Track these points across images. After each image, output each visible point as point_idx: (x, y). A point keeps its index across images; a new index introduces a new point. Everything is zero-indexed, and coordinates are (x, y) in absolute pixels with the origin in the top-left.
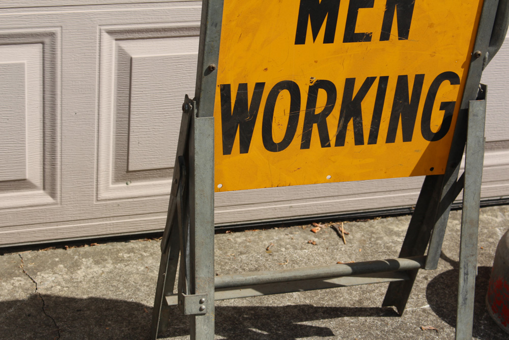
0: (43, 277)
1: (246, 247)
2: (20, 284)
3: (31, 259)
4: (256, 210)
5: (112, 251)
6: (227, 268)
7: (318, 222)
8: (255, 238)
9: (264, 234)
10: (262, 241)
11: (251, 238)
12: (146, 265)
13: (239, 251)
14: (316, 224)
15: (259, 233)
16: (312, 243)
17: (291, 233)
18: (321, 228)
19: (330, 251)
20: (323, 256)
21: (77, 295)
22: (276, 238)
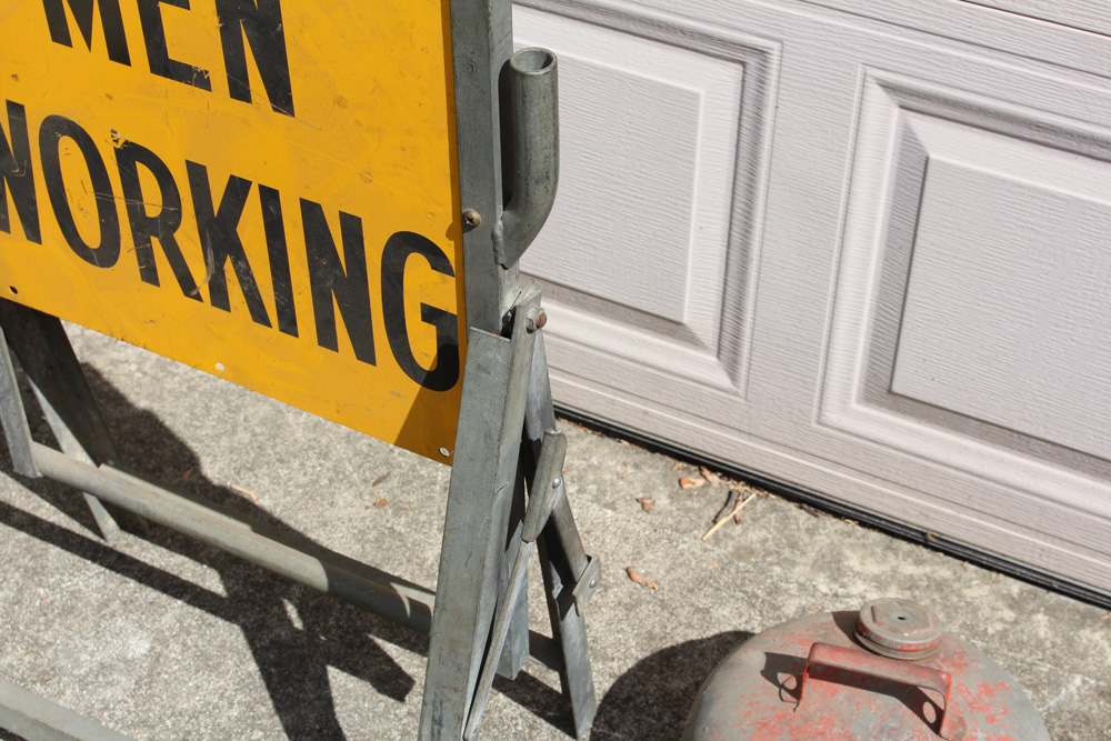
6: (423, 472)
7: (713, 469)
14: (706, 472)
15: (578, 436)
17: (636, 466)
18: (708, 484)
19: (654, 536)
20: (626, 539)
21: (138, 394)
22: (594, 461)
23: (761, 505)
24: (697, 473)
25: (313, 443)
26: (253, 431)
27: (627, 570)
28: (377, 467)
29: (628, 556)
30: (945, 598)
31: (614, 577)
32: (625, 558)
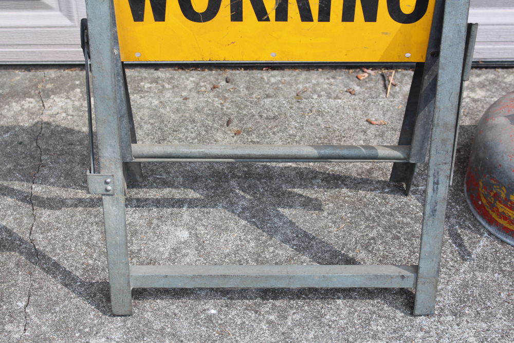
0: (54, 101)
1: (278, 89)
2: (29, 106)
3: (53, 79)
5: (136, 79)
6: (244, 113)
7: (368, 68)
8: (291, 80)
9: (304, 75)
10: (297, 84)
11: (287, 79)
12: (162, 99)
13: (267, 93)
14: (365, 70)
15: (298, 74)
16: (350, 92)
17: (333, 78)
18: (369, 74)
19: (366, 104)
20: (355, 109)
21: (78, 126)
22: (314, 81)
23: (398, 76)
24: (361, 72)
25: (183, 118)
26: (150, 122)
27: (367, 121)
28: (222, 118)
29: (362, 115)
30: (499, 86)
31: (364, 126)
32: (362, 117)
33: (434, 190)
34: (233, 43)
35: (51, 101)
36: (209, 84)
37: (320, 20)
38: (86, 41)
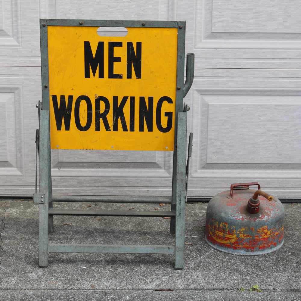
0: (11, 209)
1: (120, 208)
4: (128, 190)
8: (127, 205)
10: (130, 206)
11: (125, 205)
13: (115, 209)
16: (155, 209)
17: (148, 205)
21: (22, 217)
22: (138, 206)
33: (179, 203)
34: (96, 141)
35: (9, 209)
36: (87, 206)
37: (130, 131)
38: (38, 137)
